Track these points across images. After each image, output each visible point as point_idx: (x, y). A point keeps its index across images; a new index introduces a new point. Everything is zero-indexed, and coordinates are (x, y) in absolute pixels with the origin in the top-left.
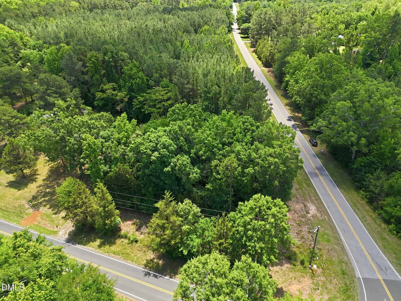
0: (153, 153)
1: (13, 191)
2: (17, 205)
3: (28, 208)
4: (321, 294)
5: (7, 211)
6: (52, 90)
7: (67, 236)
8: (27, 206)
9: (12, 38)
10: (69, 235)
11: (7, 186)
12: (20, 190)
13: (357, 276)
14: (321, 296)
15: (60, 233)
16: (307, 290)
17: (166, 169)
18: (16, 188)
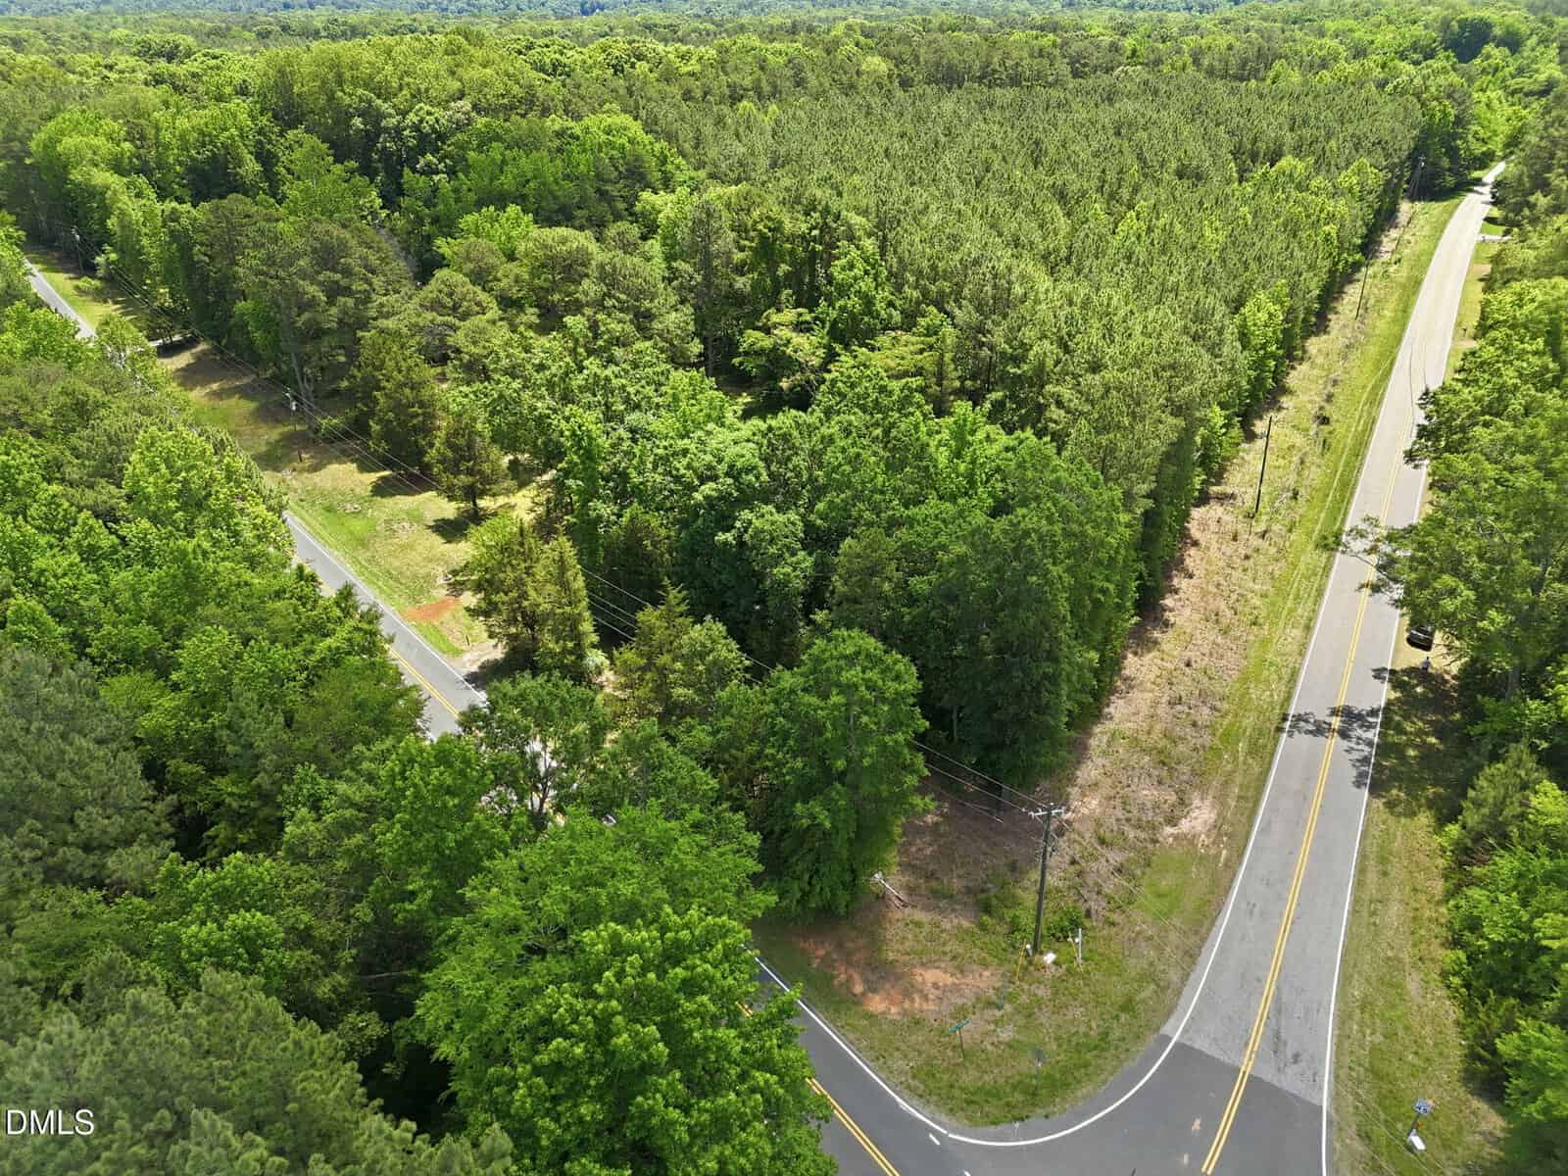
0: (702, 484)
1: (437, 540)
2: (423, 572)
3: (442, 586)
4: (996, 1023)
5: (397, 580)
6: (618, 300)
7: (474, 668)
8: (441, 581)
9: (638, 158)
10: (481, 667)
11: (430, 527)
12: (449, 542)
13: (1166, 1029)
14: (992, 1027)
15: (467, 657)
16: (962, 996)
17: (721, 537)
18: (443, 535)
